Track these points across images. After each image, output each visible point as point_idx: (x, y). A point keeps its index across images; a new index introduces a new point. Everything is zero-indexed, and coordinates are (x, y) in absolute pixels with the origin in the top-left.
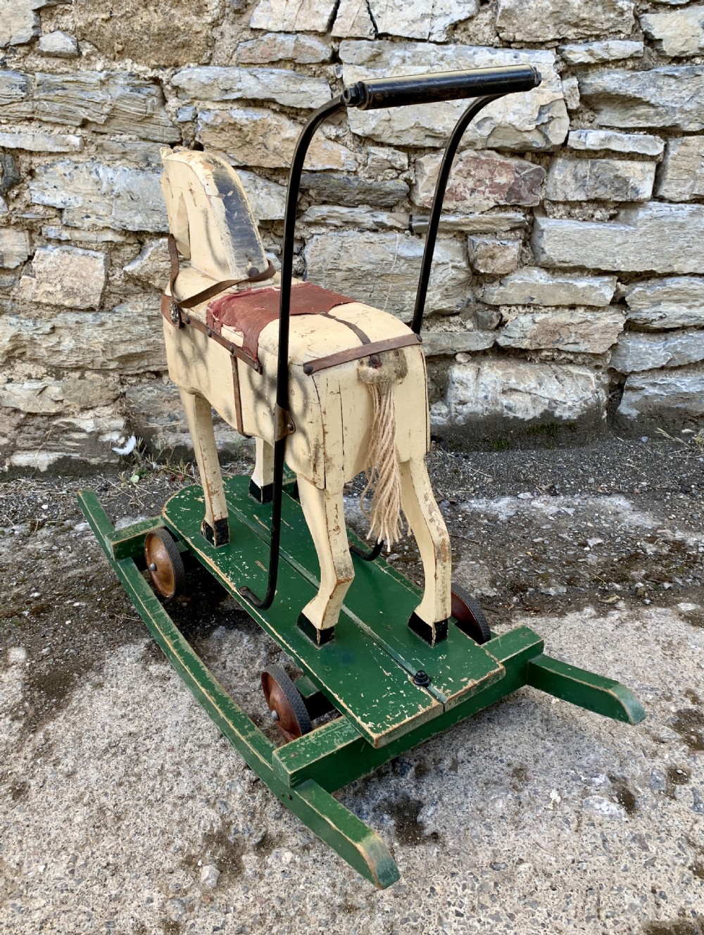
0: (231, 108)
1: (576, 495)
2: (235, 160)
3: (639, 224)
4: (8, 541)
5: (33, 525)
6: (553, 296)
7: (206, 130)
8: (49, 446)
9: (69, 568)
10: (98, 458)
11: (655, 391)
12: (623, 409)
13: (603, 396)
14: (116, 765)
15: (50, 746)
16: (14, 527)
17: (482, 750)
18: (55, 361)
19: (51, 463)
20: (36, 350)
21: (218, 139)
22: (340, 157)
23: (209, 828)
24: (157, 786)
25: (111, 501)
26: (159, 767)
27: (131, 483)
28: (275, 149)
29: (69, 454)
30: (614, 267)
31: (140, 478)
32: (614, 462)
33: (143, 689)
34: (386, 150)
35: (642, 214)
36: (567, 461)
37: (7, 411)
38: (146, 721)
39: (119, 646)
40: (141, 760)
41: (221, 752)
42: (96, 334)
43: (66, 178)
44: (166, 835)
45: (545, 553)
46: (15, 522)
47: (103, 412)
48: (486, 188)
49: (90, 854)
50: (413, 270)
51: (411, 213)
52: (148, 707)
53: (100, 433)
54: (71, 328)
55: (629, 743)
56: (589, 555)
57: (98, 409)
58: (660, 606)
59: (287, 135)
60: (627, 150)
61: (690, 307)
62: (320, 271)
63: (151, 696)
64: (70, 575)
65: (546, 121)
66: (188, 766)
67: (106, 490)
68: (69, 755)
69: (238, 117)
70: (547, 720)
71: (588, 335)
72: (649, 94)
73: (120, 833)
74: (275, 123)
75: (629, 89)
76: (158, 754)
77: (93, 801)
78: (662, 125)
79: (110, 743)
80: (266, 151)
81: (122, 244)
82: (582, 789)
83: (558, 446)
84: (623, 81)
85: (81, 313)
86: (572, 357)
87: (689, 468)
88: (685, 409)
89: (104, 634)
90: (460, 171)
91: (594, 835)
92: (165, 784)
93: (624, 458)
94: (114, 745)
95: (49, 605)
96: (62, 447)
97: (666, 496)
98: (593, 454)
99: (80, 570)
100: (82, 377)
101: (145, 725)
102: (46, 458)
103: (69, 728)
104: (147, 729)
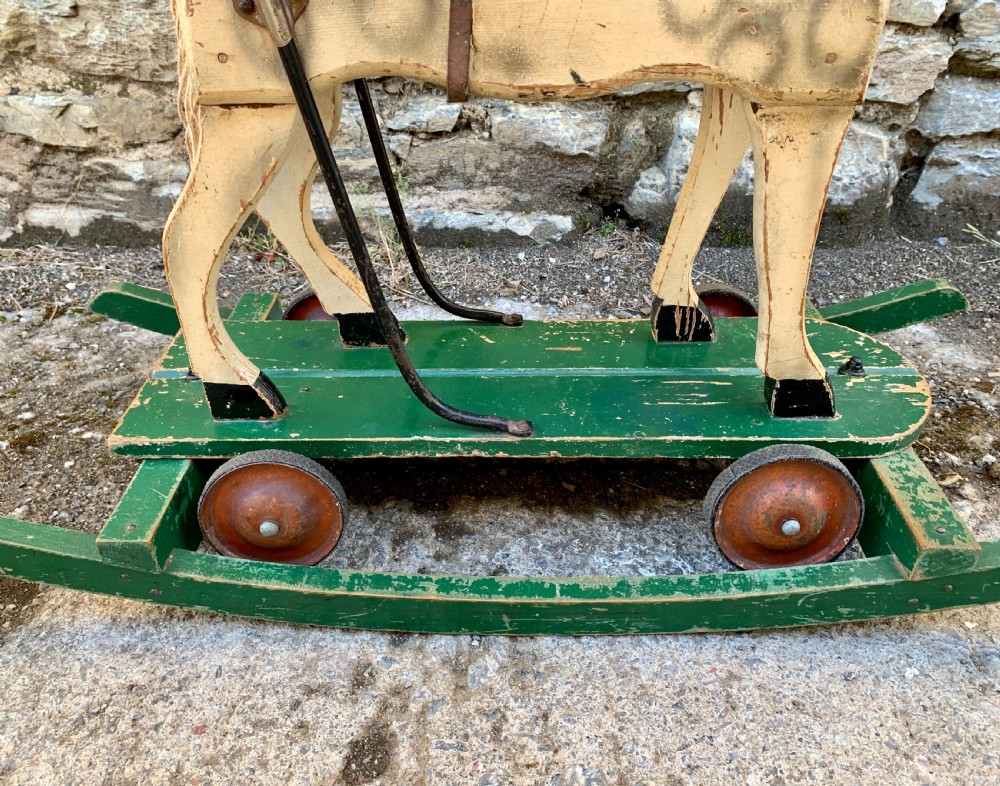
4: (8, 332)
5: (50, 310)
8: (81, 198)
9: (88, 377)
10: (153, 222)
11: (974, 168)
12: (921, 194)
13: (895, 174)
14: (90, 759)
16: (21, 313)
17: (796, 774)
18: (81, 62)
19: (85, 224)
20: (51, 43)
26: (173, 769)
29: (109, 214)
32: (899, 272)
36: (830, 265)
37: (15, 140)
38: (164, 661)
40: (141, 748)
41: (293, 741)
42: (140, 20)
46: (25, 306)
47: (158, 151)
53: (153, 184)
54: (102, 9)
57: (150, 147)
64: (86, 388)
66: (227, 768)
70: (904, 713)
71: (892, 72)
76: (174, 739)
93: (914, 267)
94: (96, 710)
95: (44, 434)
96: (100, 202)
97: (983, 322)
98: (868, 258)
99: (104, 381)
100: (123, 93)
101: (161, 669)
102: (77, 216)
103: (23, 667)
104: (164, 679)
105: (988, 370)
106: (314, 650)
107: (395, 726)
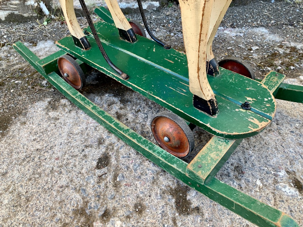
1: (243, 28)
8: (3, 8)
9: (14, 65)
10: (27, 14)
14: (28, 168)
19: (6, 16)
23: (76, 205)
24: (49, 180)
25: (35, 34)
26: (51, 169)
27: (44, 25)
29: (13, 12)
31: (48, 23)
32: (259, 12)
33: (45, 125)
36: (238, 12)
38: (46, 142)
39: (35, 102)
40: (42, 165)
41: (83, 160)
44: (53, 211)
45: (233, 54)
49: (10, 224)
52: (47, 134)
55: (292, 151)
56: (254, 54)
58: (290, 77)
63: (49, 129)
64: (14, 68)
66: (65, 168)
67: (33, 29)
68: (5, 163)
73: (28, 209)
76: (50, 162)
77: (15, 190)
79: (26, 156)
82: (273, 179)
83: (235, 5)
87: (292, 14)
89: (29, 96)
91: (285, 208)
92: (53, 179)
93: (264, 11)
94: (28, 156)
95: (3, 82)
96: (9, 8)
97: (283, 27)
98: (250, 9)
99: (19, 66)
101: (45, 144)
102: (3, 14)
103: (6, 147)
104: (46, 147)
105: (282, 41)
106: (87, 136)
107: (110, 153)
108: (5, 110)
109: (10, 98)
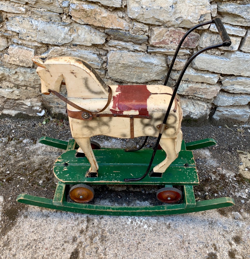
0: (83, 3)
2: (84, 22)
3: (231, 59)
5: (9, 138)
6: (196, 79)
7: (73, 11)
8: (15, 108)
9: (20, 161)
10: (32, 114)
11: (227, 113)
12: (215, 117)
13: (208, 112)
14: (29, 253)
15: (9, 241)
16: (3, 139)
18: (17, 83)
19: (16, 114)
20: (10, 79)
21: (77, 14)
22: (123, 25)
26: (42, 256)
27: (43, 125)
28: (99, 20)
29: (22, 112)
30: (219, 72)
31: (46, 123)
32: (208, 135)
33: (40, 220)
34: (141, 24)
35: (233, 56)
36: (192, 132)
37: (1, 97)
38: (40, 235)
40: (37, 252)
41: (62, 252)
42: (31, 76)
43: (20, 23)
46: (3, 137)
47: (34, 100)
48: (177, 41)
50: (146, 66)
51: (148, 45)
52: (41, 228)
54: (22, 73)
57: (32, 99)
59: (104, 16)
60: (231, 34)
61: (244, 87)
62: (113, 63)
63: (42, 224)
64: (20, 164)
65: (202, 20)
66: (51, 256)
67: (34, 126)
68: (14, 247)
69: (85, 8)
71: (206, 92)
72: (244, 14)
74: (99, 11)
75: (236, 12)
76: (42, 250)
78: (246, 25)
79: (27, 243)
80: (95, 20)
81: (41, 47)
84: (235, 8)
85: (26, 68)
86: (199, 99)
87: (233, 141)
88: (236, 119)
89: (29, 193)
90: (168, 35)
94: (29, 244)
95: (12, 178)
96: (20, 109)
97: (223, 152)
99: (23, 162)
100: (26, 89)
103: (15, 235)
104: (40, 238)
105: (218, 167)
106: (66, 234)
107: (80, 250)
108: (13, 203)
109: (16, 193)
